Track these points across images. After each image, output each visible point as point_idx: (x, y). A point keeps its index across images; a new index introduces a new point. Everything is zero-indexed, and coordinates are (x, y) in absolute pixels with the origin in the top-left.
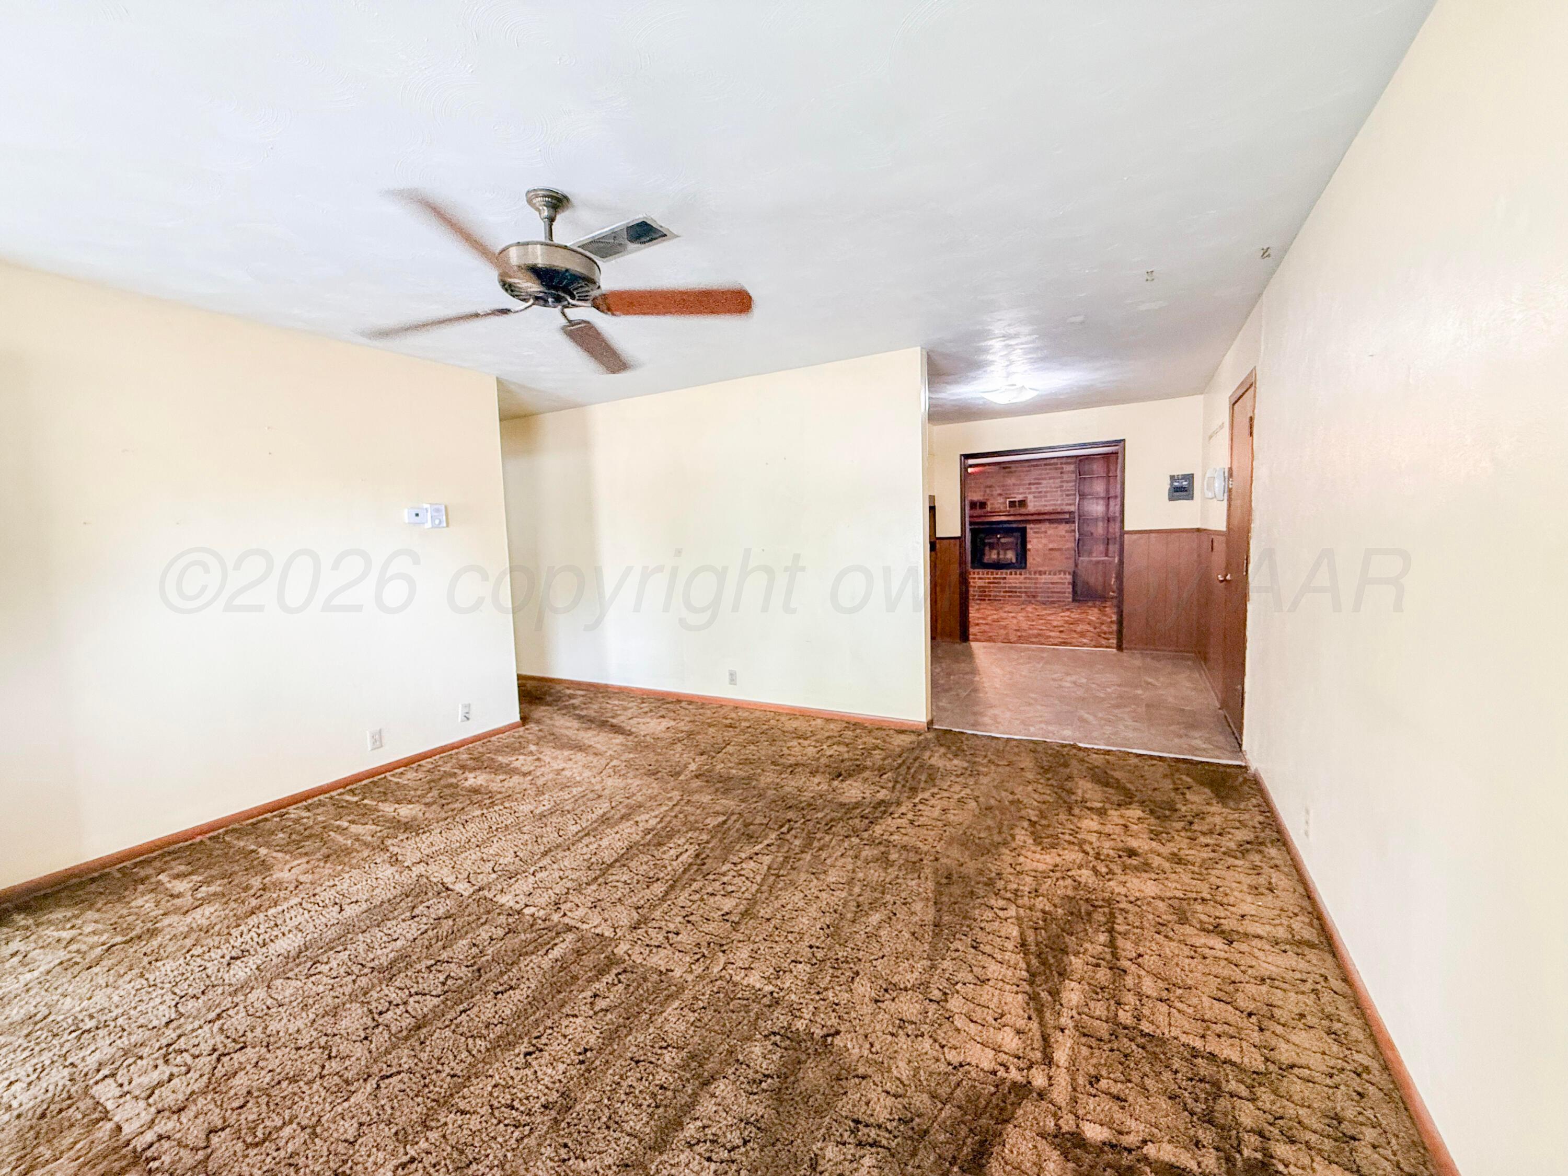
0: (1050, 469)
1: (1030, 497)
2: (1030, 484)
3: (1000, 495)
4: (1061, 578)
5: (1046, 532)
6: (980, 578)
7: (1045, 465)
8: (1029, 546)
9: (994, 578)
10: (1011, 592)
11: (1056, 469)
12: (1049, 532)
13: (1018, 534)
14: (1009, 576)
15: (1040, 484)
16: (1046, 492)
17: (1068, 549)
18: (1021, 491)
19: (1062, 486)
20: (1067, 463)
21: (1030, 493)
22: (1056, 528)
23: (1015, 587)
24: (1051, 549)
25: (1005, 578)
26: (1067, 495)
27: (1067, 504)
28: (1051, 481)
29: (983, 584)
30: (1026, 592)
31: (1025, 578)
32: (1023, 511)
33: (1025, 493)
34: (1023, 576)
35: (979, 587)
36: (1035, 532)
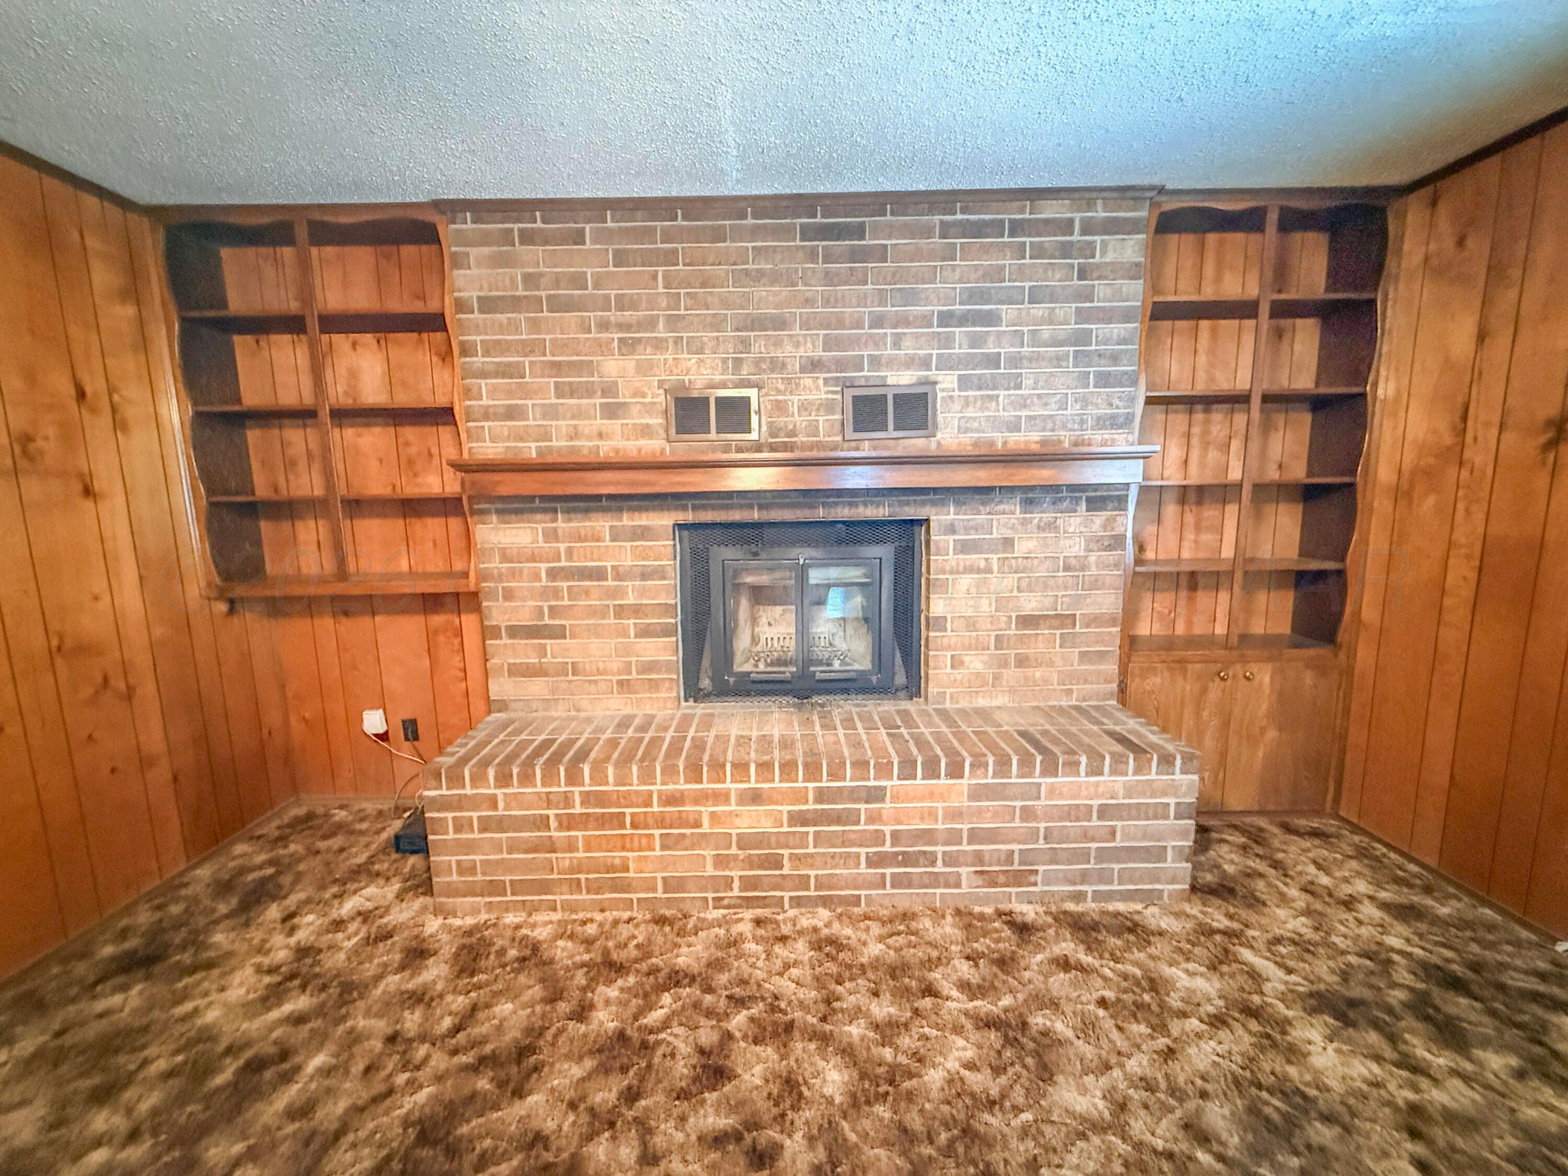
0: (1039, 252)
1: (947, 381)
2: (946, 319)
3: (814, 365)
4: (1150, 789)
5: (1008, 543)
6: (755, 797)
7: (1017, 228)
9: (821, 795)
10: (908, 859)
11: (1066, 251)
12: (1023, 546)
13: (884, 552)
14: (891, 784)
15: (991, 319)
16: (1016, 361)
17: (1095, 620)
18: (908, 349)
19: (1082, 338)
20: (1112, 227)
21: (946, 364)
22: (1051, 526)
23: (928, 836)
24: (1027, 621)
25: (876, 795)
26: (1104, 380)
27: (1102, 423)
28: (1039, 310)
29: (767, 827)
30: (979, 858)
31: (977, 793)
32: (915, 444)
33: (925, 363)
34: (965, 782)
35: (744, 842)
36: (964, 547)
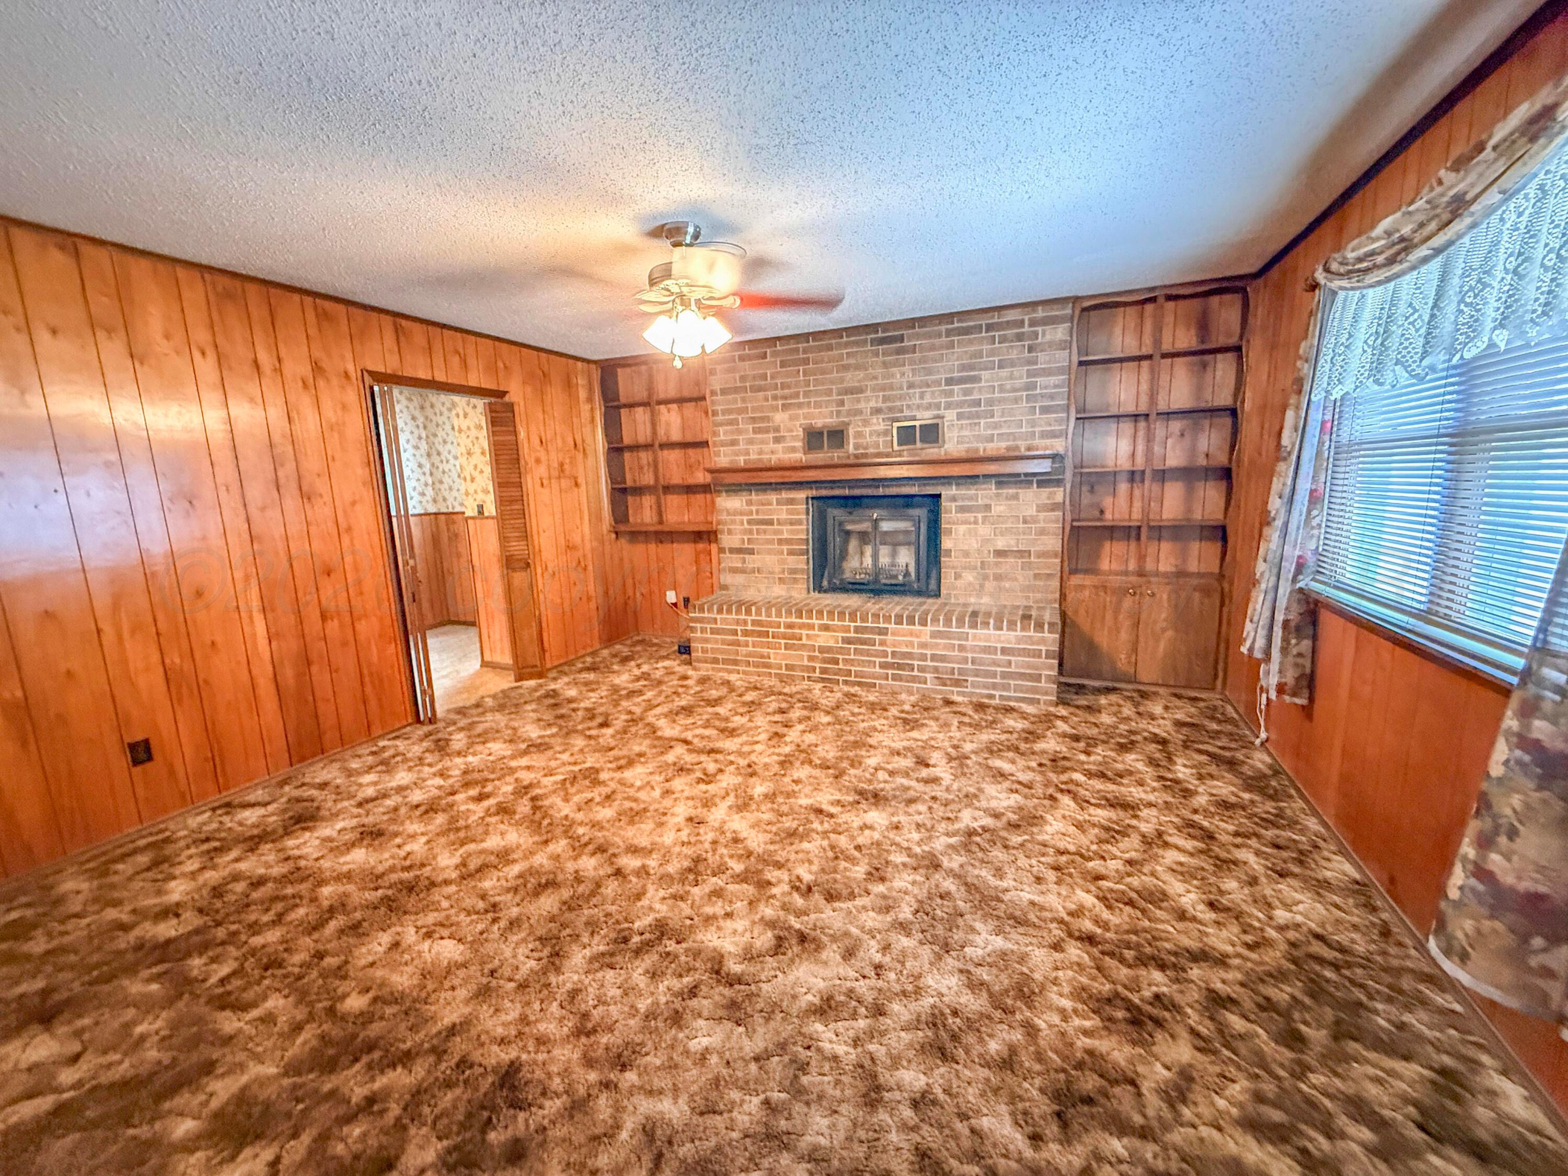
0: (1003, 340)
1: (950, 415)
2: (949, 381)
3: (877, 411)
4: (1030, 640)
5: (988, 507)
6: (826, 628)
7: (989, 328)
8: (946, 543)
9: (857, 630)
10: (900, 667)
11: (1020, 337)
12: (999, 508)
13: (921, 513)
14: (892, 626)
15: (976, 379)
16: (990, 402)
17: (1042, 555)
18: (928, 399)
19: (1031, 386)
20: (1046, 321)
21: (948, 406)
22: (1016, 497)
23: (909, 655)
24: (999, 553)
25: (883, 632)
26: (1045, 410)
27: (1045, 435)
28: (1004, 373)
29: (831, 643)
30: (936, 670)
31: (934, 635)
32: (932, 452)
33: (938, 406)
34: (929, 628)
35: (822, 650)
36: (961, 509)
